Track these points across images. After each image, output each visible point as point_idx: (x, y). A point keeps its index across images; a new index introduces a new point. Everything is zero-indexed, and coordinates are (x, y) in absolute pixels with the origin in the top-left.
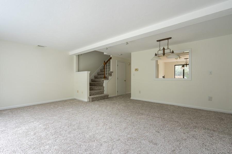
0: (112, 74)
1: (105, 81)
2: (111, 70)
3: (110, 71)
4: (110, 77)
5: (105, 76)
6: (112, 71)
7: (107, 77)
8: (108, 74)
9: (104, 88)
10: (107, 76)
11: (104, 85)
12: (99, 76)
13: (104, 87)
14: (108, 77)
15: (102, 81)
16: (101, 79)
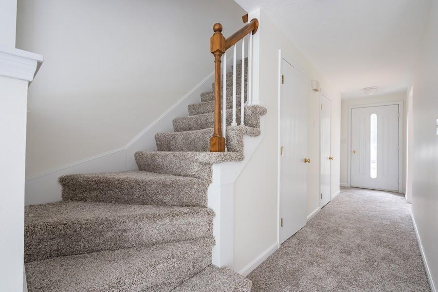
0: (262, 120)
1: (217, 170)
2: (255, 98)
3: (250, 103)
4: (249, 144)
5: (220, 130)
6: (263, 105)
7: (234, 142)
8: (239, 122)
9: (210, 223)
10: (232, 134)
11: (214, 198)
12: (180, 136)
13: (211, 214)
14: (240, 143)
15: (195, 169)
16: (189, 154)
